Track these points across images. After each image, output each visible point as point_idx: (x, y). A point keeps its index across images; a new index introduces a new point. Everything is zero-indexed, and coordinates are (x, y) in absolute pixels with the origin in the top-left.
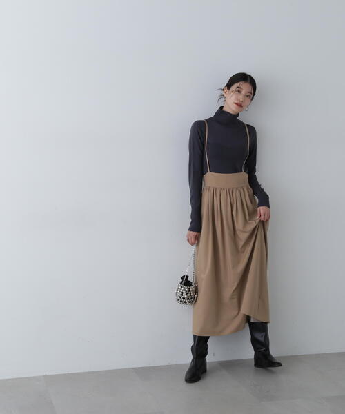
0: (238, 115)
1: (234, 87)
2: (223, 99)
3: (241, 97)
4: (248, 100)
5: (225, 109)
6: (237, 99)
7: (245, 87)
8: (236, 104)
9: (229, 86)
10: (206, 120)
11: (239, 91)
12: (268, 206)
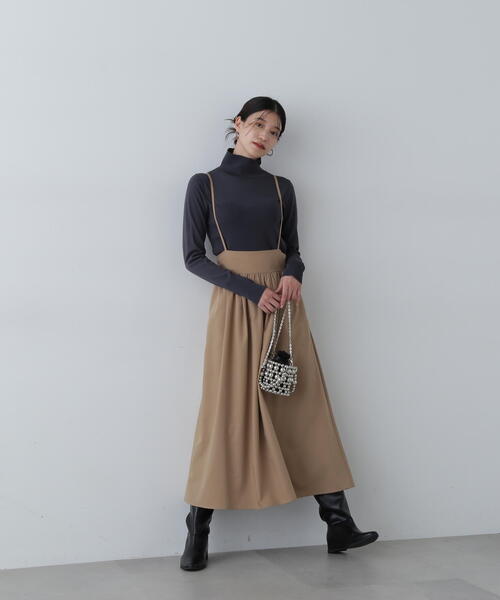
0: (259, 160)
1: (253, 118)
2: (234, 135)
3: (263, 134)
4: (273, 139)
5: (238, 152)
6: (257, 136)
7: (271, 120)
8: (254, 143)
9: (244, 114)
10: (210, 173)
11: (260, 125)
12: (300, 279)
